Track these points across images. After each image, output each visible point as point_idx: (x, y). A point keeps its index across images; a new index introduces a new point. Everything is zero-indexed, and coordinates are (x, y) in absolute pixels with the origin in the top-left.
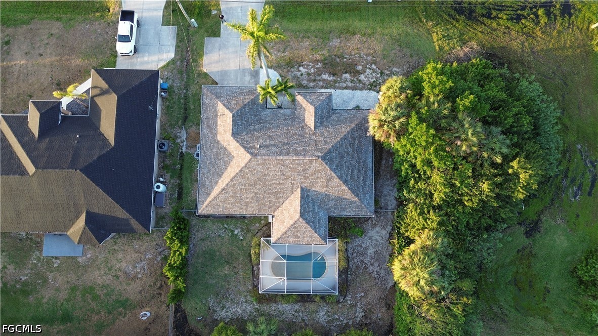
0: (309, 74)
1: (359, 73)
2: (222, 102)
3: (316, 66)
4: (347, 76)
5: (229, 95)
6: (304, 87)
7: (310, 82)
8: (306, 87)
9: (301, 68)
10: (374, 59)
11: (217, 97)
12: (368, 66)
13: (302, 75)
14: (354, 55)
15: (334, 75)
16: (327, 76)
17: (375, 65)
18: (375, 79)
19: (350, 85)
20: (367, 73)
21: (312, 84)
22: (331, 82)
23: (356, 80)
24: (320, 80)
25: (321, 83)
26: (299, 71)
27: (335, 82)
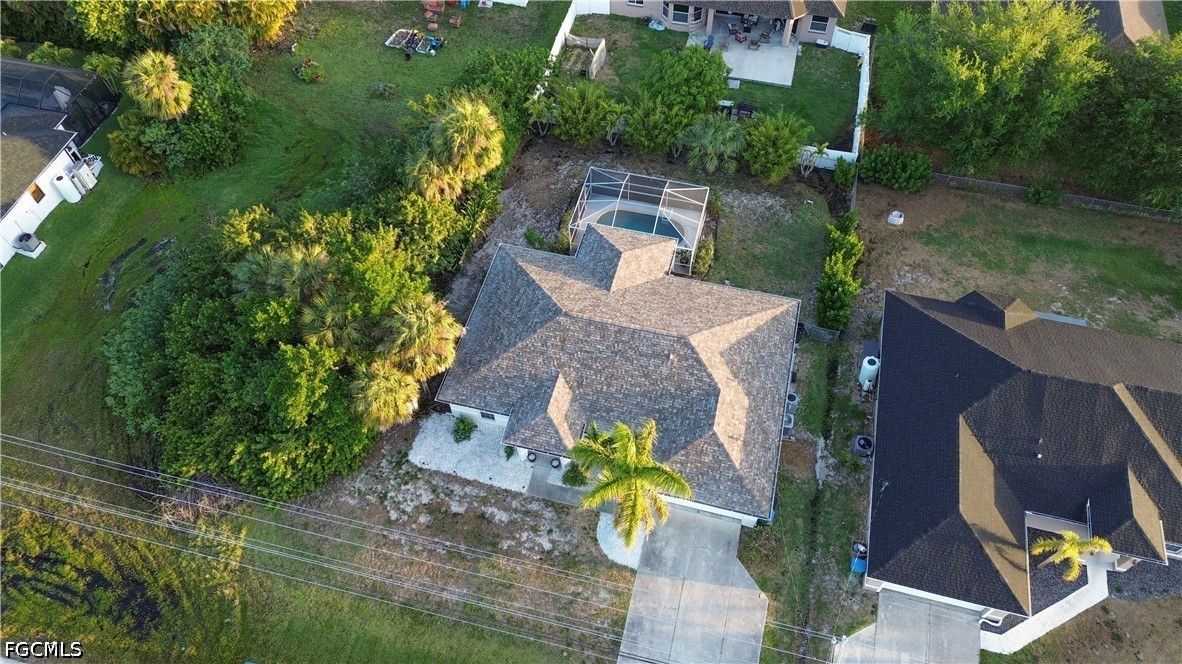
0: (535, 529)
1: (430, 509)
2: (732, 466)
3: (513, 543)
4: (455, 508)
5: (715, 480)
6: (553, 505)
7: (536, 512)
8: (548, 504)
9: (547, 546)
10: (385, 533)
11: (739, 479)
12: (406, 518)
13: (550, 531)
15: (482, 516)
16: (497, 518)
17: (389, 517)
18: (403, 488)
19: (456, 488)
20: (412, 504)
21: (534, 506)
22: (493, 501)
23: (442, 495)
24: (516, 511)
25: (515, 504)
26: (553, 542)
27: (484, 501)
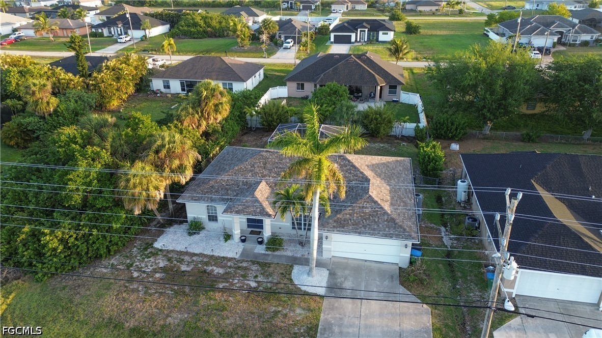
0: (244, 276)
1: (164, 270)
2: (385, 213)
3: (227, 285)
4: (184, 268)
5: (375, 222)
6: (258, 263)
7: (245, 267)
8: (253, 263)
9: (253, 284)
10: (127, 285)
11: (393, 220)
12: (145, 275)
13: (256, 277)
14: (156, 293)
15: (205, 271)
16: (215, 272)
17: (132, 276)
18: (146, 260)
19: (187, 258)
20: (151, 268)
21: (245, 264)
22: (213, 263)
23: (175, 262)
24: (230, 267)
25: (229, 264)
26: (258, 282)
27: (207, 264)
